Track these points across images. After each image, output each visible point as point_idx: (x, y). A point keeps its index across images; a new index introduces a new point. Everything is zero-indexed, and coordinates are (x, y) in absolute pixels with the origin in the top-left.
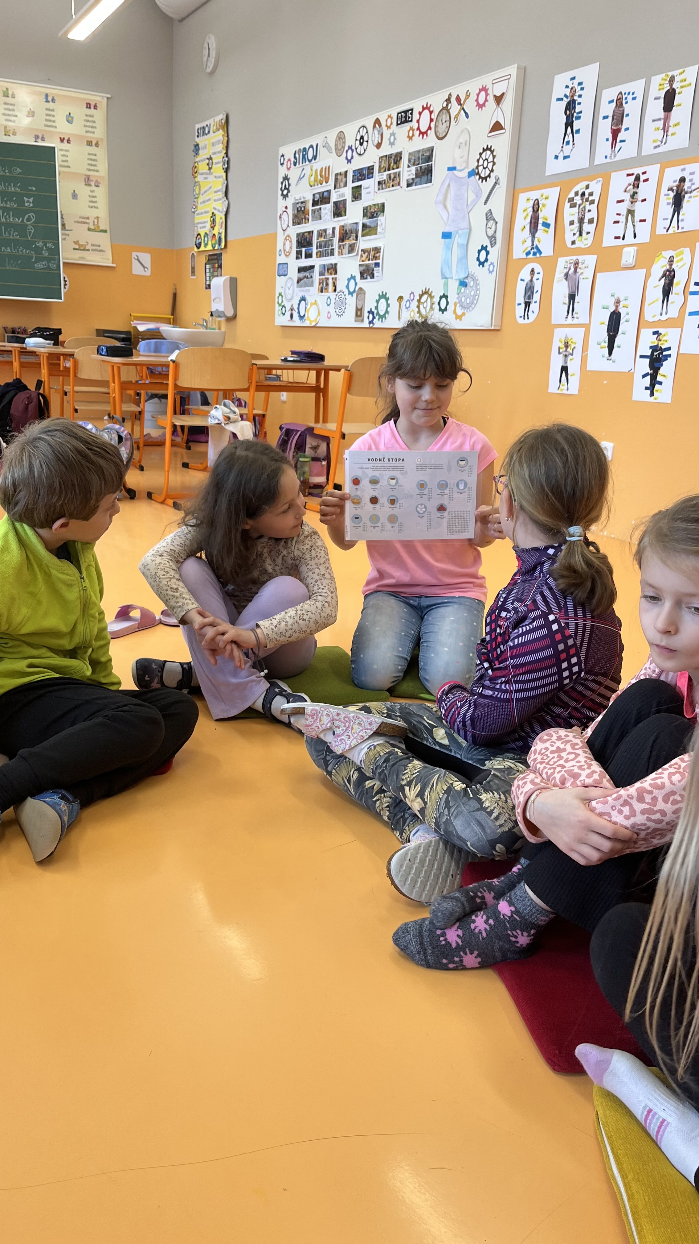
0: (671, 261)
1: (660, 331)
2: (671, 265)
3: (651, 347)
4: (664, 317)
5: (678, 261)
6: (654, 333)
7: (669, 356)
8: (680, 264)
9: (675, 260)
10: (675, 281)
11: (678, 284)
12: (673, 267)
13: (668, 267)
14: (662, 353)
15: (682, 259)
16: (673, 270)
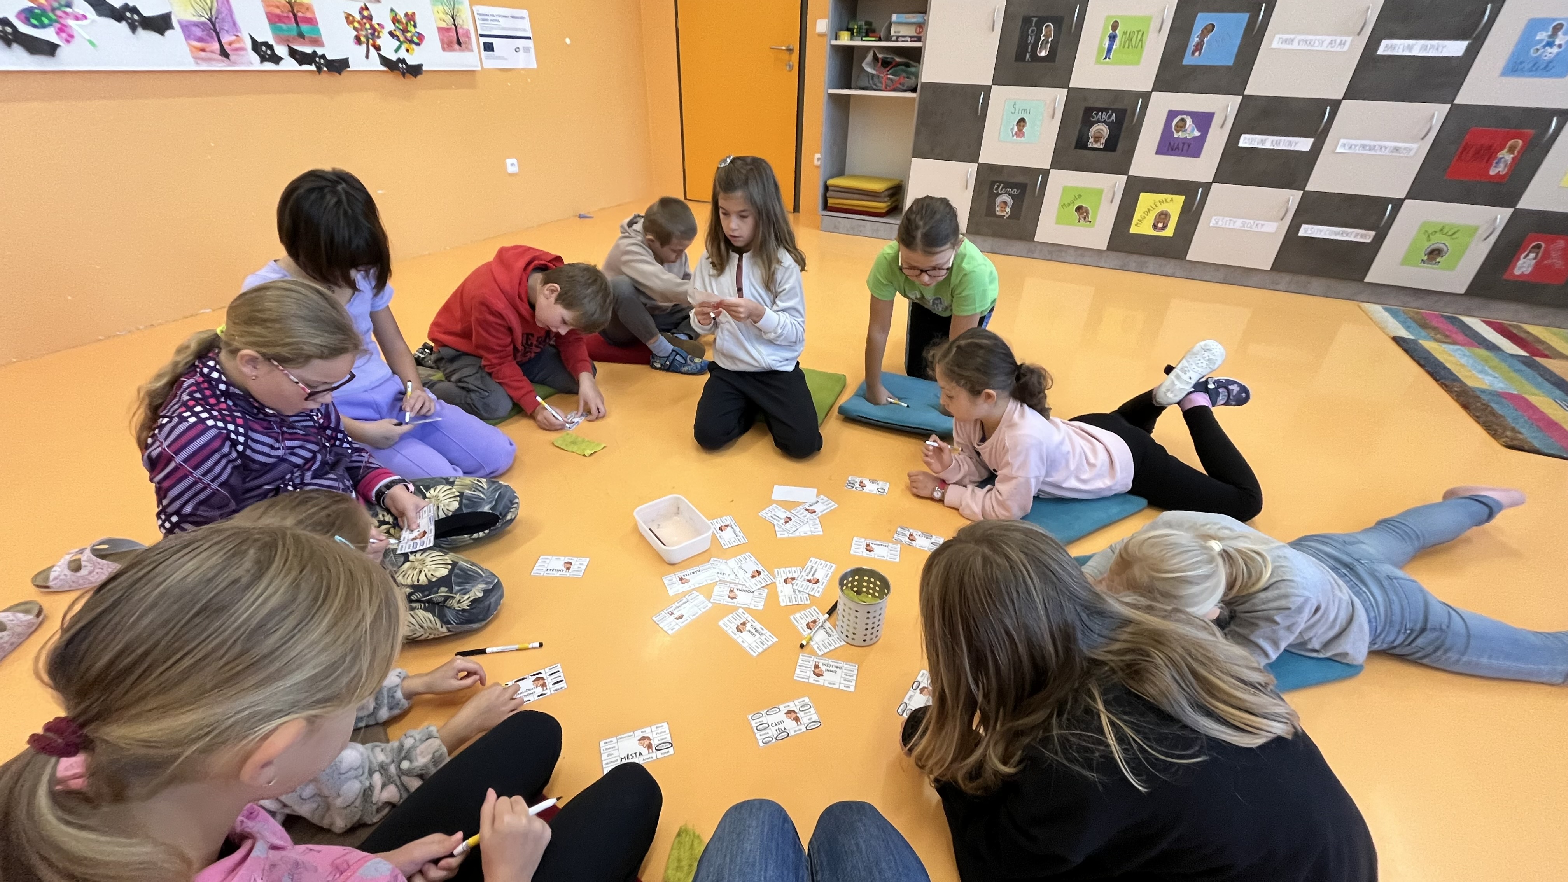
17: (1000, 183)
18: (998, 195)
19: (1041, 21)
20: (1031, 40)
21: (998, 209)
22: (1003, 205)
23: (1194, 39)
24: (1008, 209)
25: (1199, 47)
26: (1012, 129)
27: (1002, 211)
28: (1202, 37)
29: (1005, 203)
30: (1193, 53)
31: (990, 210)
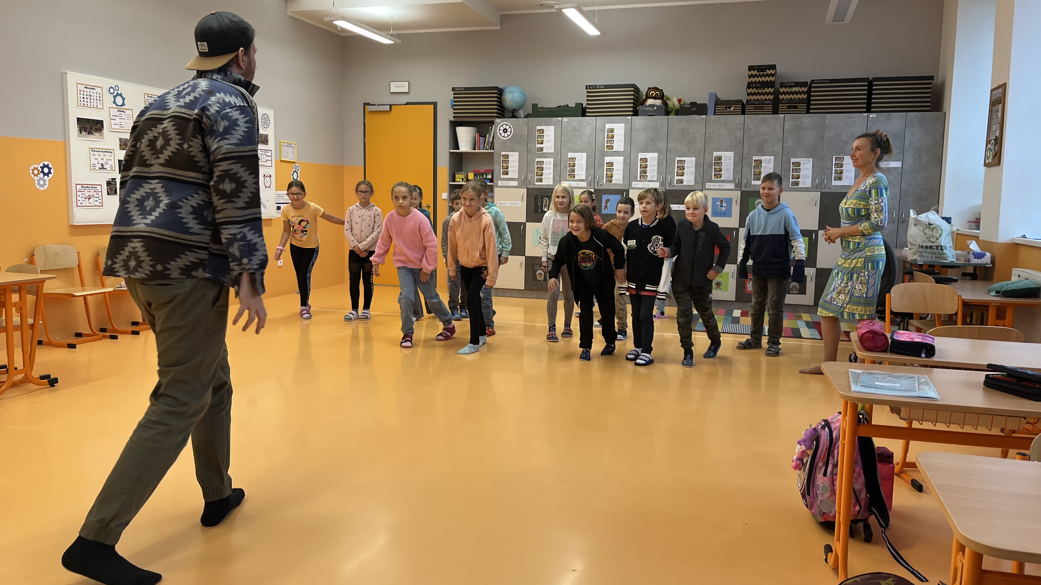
17: (537, 265)
18: (537, 270)
19: (542, 197)
20: (539, 204)
21: (538, 277)
23: (604, 204)
24: (543, 277)
25: (606, 207)
26: (538, 241)
27: (540, 278)
28: (606, 203)
29: (541, 274)
30: (605, 210)
31: (535, 278)
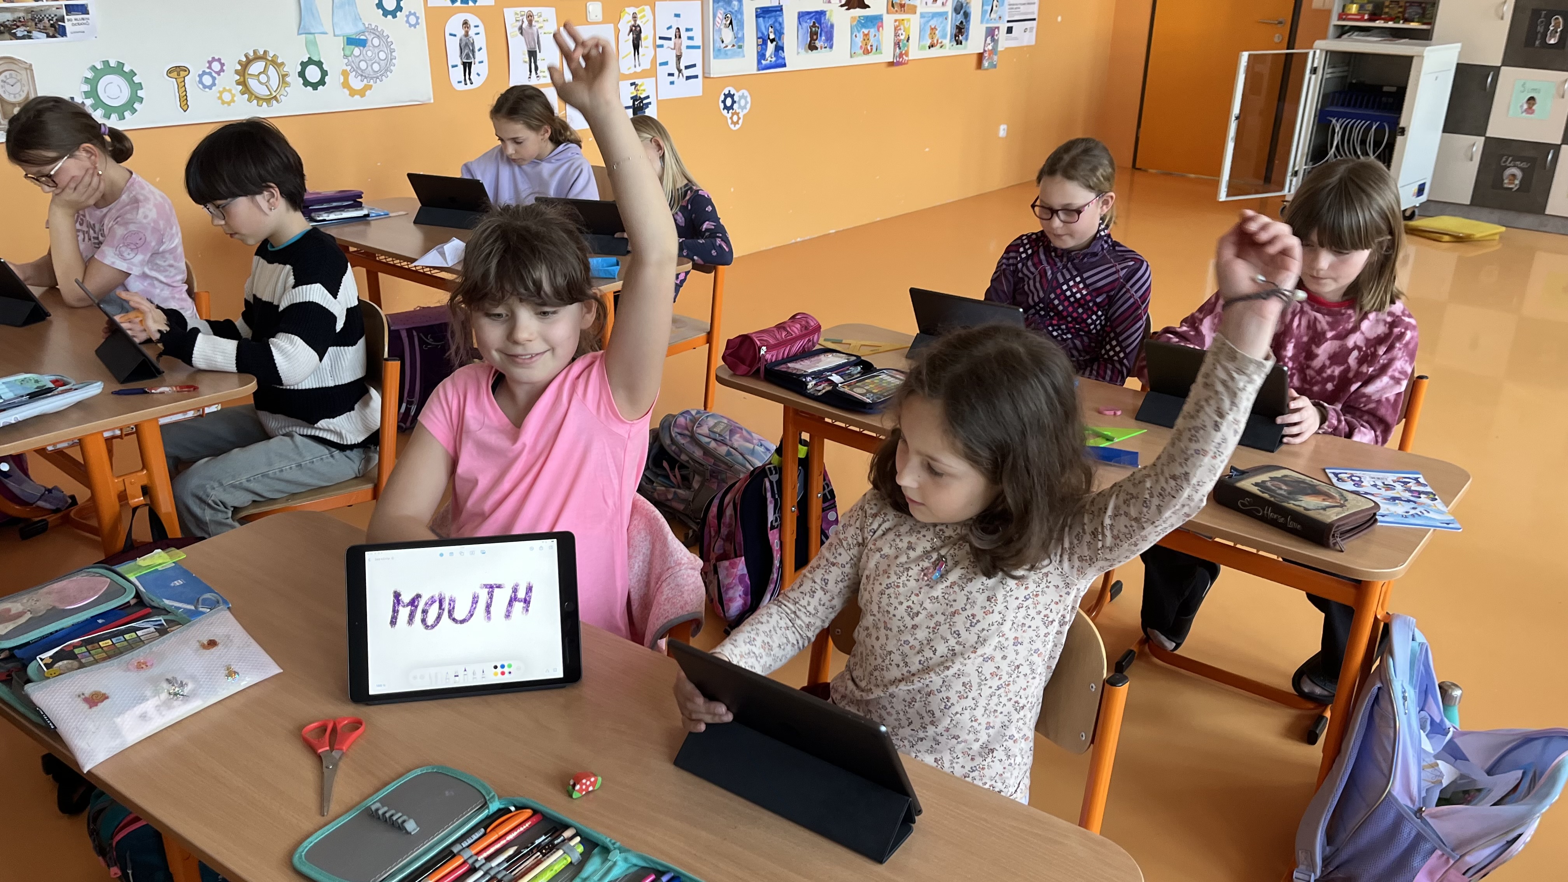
0: (635, 17)
1: (637, 81)
2: (635, 21)
3: (632, 98)
4: (638, 69)
5: (641, 18)
6: (632, 84)
7: (650, 103)
8: (644, 20)
9: (639, 16)
10: (643, 35)
11: (646, 38)
12: (638, 22)
13: (633, 23)
14: (642, 102)
15: (644, 16)
16: (639, 26)
17: (1509, 156)
18: (1506, 167)
19: (1550, 14)
20: (1540, 29)
21: (1506, 181)
22: (1511, 178)
27: (1510, 184)
31: (1498, 183)
